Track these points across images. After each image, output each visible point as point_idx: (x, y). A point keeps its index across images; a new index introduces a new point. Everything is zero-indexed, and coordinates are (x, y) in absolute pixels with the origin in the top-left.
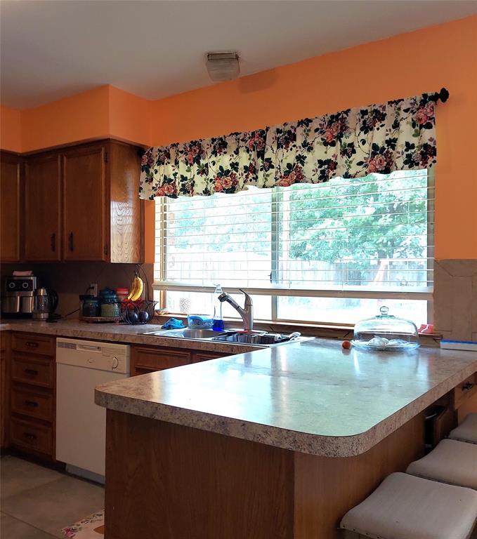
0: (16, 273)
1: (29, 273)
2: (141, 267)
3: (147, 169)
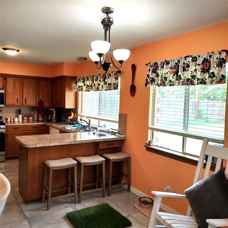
0: (51, 109)
1: (54, 109)
2: (75, 110)
3: (76, 83)
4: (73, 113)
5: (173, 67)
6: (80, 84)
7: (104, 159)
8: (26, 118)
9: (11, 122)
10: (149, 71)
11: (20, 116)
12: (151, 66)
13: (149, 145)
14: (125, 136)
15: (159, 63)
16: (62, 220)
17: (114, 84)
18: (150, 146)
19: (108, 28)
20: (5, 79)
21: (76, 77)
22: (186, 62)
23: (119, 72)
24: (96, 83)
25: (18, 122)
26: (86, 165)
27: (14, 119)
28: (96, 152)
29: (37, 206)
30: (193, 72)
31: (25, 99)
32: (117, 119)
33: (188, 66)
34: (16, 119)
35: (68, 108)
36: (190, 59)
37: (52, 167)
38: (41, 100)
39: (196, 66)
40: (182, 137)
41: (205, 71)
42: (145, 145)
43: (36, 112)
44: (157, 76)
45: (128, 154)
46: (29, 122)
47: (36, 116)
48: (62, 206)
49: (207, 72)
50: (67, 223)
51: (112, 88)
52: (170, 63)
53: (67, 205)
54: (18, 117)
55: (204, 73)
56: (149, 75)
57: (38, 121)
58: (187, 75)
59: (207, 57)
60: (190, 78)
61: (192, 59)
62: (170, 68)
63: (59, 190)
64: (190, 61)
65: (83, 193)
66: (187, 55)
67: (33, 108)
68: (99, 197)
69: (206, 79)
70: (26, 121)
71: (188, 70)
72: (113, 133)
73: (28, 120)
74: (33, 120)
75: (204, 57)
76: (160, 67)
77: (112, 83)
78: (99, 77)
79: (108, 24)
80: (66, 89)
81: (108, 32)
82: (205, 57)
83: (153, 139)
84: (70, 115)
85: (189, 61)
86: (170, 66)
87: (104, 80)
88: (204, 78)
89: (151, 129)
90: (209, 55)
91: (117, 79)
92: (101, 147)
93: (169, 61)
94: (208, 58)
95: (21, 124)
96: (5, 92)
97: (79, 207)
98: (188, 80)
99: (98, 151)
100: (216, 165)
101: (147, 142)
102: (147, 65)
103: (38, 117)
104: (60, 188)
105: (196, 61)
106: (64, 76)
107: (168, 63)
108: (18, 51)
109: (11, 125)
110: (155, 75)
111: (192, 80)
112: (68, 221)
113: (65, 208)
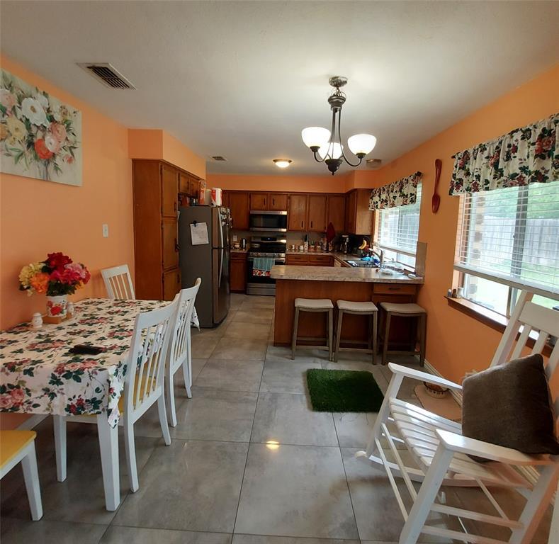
0: (343, 236)
2: (370, 238)
3: (372, 198)
4: (366, 242)
5: (492, 155)
6: (376, 199)
7: (377, 309)
8: (313, 246)
9: (295, 250)
10: (456, 167)
11: (306, 244)
12: (459, 159)
13: (454, 296)
14: (422, 278)
15: (471, 151)
16: (300, 375)
17: (412, 195)
18: (456, 298)
19: (339, 108)
20: (289, 198)
21: (373, 189)
22: (513, 142)
23: (419, 174)
24: (392, 195)
25: (304, 250)
26: (345, 311)
27: (299, 247)
28: (371, 297)
29: (284, 351)
30: (525, 160)
31: (312, 223)
32: (414, 250)
33: (515, 149)
34: (302, 248)
35: (361, 234)
36: (518, 136)
37: (299, 307)
38: (331, 223)
39: (529, 147)
40: (507, 287)
41: (546, 154)
42: (446, 295)
43: (326, 239)
44: (468, 174)
45: (423, 308)
46: (316, 252)
47: (325, 244)
48: (312, 360)
49: (549, 157)
50: (304, 380)
51: (408, 201)
52: (488, 149)
53: (318, 360)
54: (304, 245)
55: (544, 158)
56: (455, 174)
57: (327, 251)
58: (513, 167)
59: (551, 126)
60: (518, 171)
61: (522, 134)
62: (487, 158)
63: (313, 339)
64: (519, 138)
65: (340, 349)
66: (515, 129)
67: (322, 234)
68: (366, 361)
69: (547, 172)
70: (312, 250)
71: (515, 157)
72: (406, 272)
73: (315, 248)
74: (322, 249)
75: (543, 126)
76: (472, 158)
77: (409, 194)
78: (395, 186)
79: (338, 102)
80: (359, 207)
81: (337, 114)
82: (546, 126)
83: (463, 286)
84: (362, 244)
85: (517, 140)
86: (486, 154)
87: (400, 191)
88: (543, 168)
89: (459, 269)
90: (553, 120)
91: (416, 187)
92: (377, 291)
93: (484, 145)
94: (553, 126)
95: (306, 253)
96: (289, 213)
97: (331, 366)
98: (513, 176)
99: (373, 296)
100: (554, 346)
101: (450, 291)
102: (454, 157)
103: (328, 246)
104: (316, 337)
105: (530, 137)
106: (356, 190)
107: (483, 148)
108: (290, 161)
109: (295, 253)
110: (463, 172)
111: (521, 176)
112: (306, 378)
113: (314, 362)
